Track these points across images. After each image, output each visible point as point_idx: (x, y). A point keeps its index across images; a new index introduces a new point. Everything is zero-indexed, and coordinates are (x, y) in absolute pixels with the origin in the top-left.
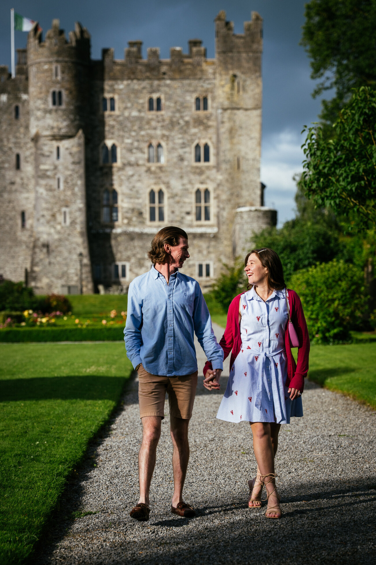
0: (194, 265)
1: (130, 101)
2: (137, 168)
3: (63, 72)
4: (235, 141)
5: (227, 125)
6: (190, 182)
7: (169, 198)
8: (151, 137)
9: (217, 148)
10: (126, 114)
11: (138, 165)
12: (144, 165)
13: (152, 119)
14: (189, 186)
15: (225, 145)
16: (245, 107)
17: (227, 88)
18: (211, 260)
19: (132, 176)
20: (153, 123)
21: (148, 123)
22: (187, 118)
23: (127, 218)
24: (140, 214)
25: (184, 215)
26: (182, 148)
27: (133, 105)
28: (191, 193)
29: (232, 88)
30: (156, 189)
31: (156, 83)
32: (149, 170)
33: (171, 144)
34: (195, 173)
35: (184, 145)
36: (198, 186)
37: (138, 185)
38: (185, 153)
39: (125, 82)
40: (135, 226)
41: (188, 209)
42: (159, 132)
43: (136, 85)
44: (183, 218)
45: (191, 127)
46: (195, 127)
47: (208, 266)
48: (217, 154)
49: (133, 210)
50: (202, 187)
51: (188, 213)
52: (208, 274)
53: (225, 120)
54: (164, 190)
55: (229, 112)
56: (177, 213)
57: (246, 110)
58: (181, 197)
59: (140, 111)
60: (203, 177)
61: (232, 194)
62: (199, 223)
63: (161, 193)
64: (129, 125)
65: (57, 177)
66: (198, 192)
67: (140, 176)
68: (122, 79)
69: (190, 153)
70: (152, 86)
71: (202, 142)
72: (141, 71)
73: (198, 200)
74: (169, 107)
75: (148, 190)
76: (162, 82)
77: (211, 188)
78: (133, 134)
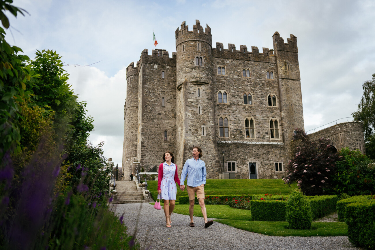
0: (273, 163)
1: (233, 70)
2: (238, 106)
3: (202, 47)
4: (289, 95)
5: (285, 87)
6: (267, 116)
7: (256, 124)
8: (245, 90)
9: (280, 98)
10: (231, 77)
11: (238, 105)
12: (242, 105)
13: (245, 80)
14: (266, 118)
15: (284, 97)
16: (292, 78)
17: (283, 68)
18: (282, 161)
19: (236, 110)
20: (246, 83)
21: (243, 82)
22: (263, 82)
23: (233, 135)
24: (241, 132)
25: (265, 134)
26: (261, 97)
27: (234, 72)
28: (268, 122)
29: (286, 69)
30: (249, 119)
31: (246, 62)
32: (244, 108)
33: (255, 95)
34: (269, 111)
35: (262, 96)
36: (271, 118)
37: (239, 115)
38: (263, 99)
39: (230, 60)
40: (238, 140)
41: (267, 131)
42: (249, 88)
43: (235, 62)
44: (264, 136)
45: (265, 87)
46: (267, 87)
47: (280, 164)
48: (280, 102)
49: (237, 130)
50: (274, 119)
51: (267, 133)
52: (281, 170)
53: (283, 84)
54: (253, 119)
55: (285, 80)
56: (261, 133)
57: (293, 80)
58: (263, 124)
59: (238, 76)
60: (273, 114)
61: (290, 124)
62: (273, 139)
63: (252, 121)
64: (233, 82)
65: (198, 106)
66: (271, 122)
67: (240, 111)
68: (228, 59)
69: (266, 100)
70: (244, 63)
71: (272, 95)
72: (238, 55)
73: (271, 126)
74: (254, 75)
75: (245, 119)
76: (250, 62)
77: (278, 120)
78: (236, 87)
